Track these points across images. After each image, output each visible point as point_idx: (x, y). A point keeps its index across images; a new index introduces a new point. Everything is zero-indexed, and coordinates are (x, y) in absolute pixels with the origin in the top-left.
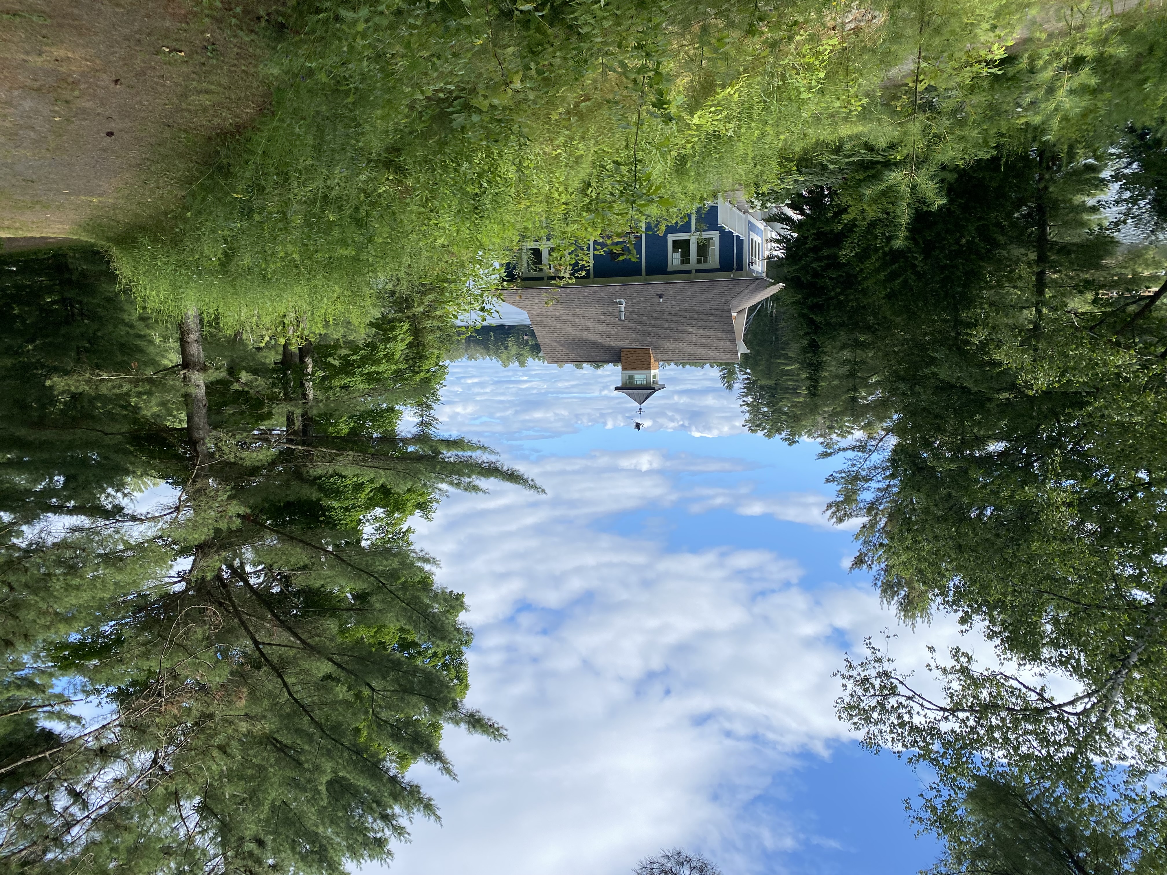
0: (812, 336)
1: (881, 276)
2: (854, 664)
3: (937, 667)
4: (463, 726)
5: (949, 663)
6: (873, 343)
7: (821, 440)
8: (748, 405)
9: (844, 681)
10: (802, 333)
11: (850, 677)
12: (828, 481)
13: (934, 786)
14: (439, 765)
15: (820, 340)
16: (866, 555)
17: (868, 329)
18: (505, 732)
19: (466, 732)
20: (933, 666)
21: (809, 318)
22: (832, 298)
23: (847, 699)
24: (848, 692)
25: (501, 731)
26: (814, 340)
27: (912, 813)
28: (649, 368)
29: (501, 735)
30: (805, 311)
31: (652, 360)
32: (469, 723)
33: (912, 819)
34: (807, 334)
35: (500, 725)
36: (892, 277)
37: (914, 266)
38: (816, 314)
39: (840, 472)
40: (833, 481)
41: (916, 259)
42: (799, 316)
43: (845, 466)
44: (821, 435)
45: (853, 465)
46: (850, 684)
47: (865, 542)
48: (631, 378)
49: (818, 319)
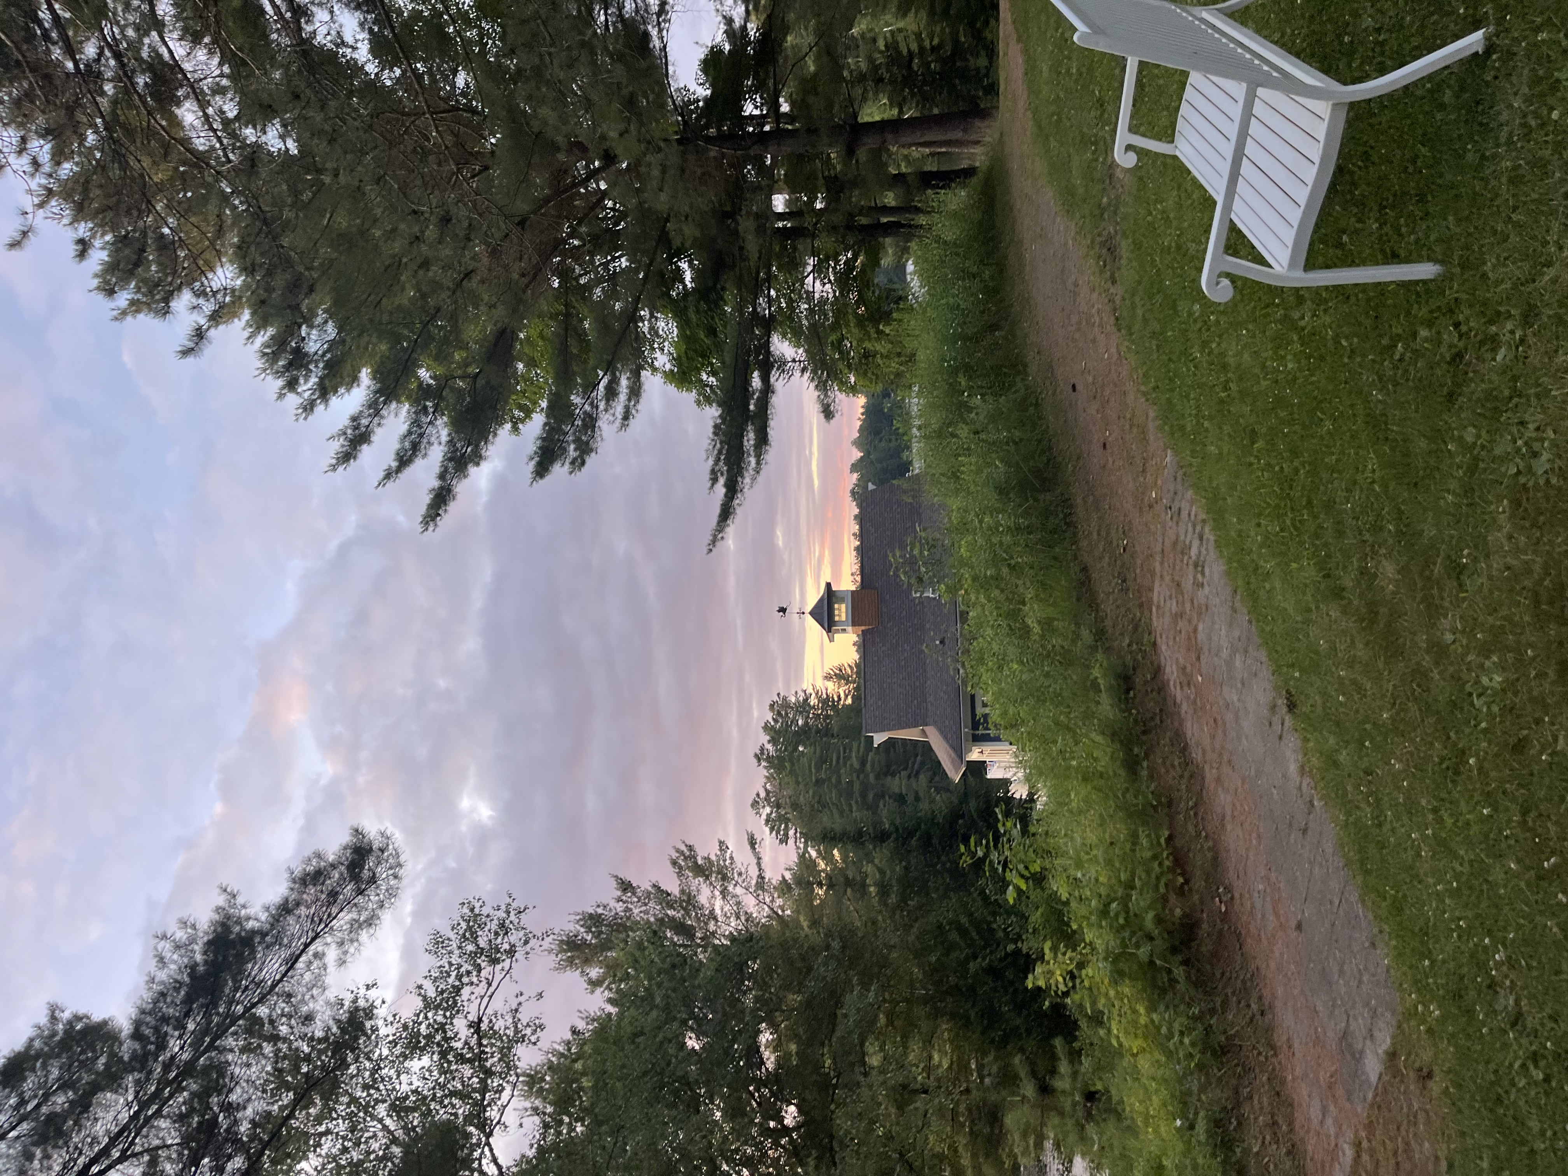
0: (894, 835)
1: (964, 920)
2: (523, 916)
3: (520, 1004)
4: (436, 483)
5: (524, 1017)
6: (886, 905)
7: (763, 794)
8: (806, 700)
9: (503, 907)
10: (898, 821)
11: (508, 913)
12: (721, 843)
13: (397, 1018)
14: (394, 464)
15: (891, 843)
16: (634, 894)
17: (904, 900)
18: (431, 529)
19: (431, 486)
20: (521, 999)
21: (916, 831)
22: (939, 858)
23: (485, 911)
24: (492, 912)
25: (431, 524)
26: (889, 837)
27: (362, 991)
28: (854, 624)
29: (427, 523)
30: (923, 826)
31: (863, 628)
32: (441, 488)
33: (356, 991)
34: (897, 829)
35: (439, 523)
36: (962, 931)
37: (975, 958)
38: (919, 839)
39: (731, 858)
40: (721, 850)
41: (984, 959)
42: (919, 818)
43: (739, 865)
44: (768, 792)
45: (740, 874)
46: (502, 914)
47: (649, 893)
48: (842, 600)
49: (914, 842)
